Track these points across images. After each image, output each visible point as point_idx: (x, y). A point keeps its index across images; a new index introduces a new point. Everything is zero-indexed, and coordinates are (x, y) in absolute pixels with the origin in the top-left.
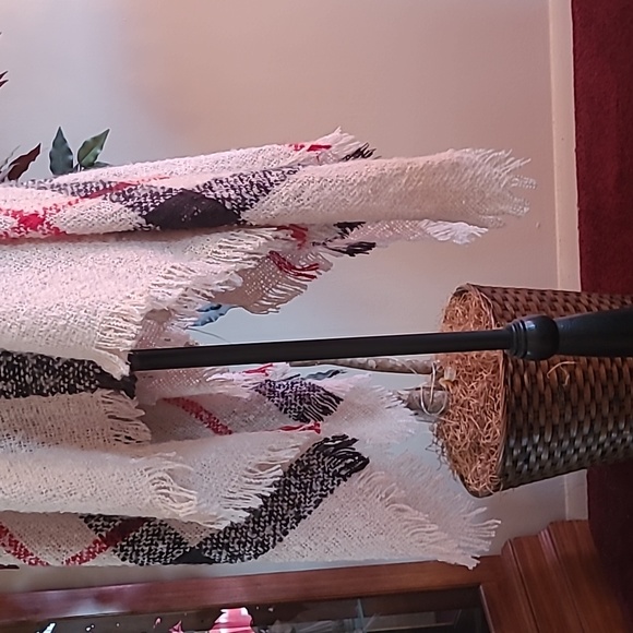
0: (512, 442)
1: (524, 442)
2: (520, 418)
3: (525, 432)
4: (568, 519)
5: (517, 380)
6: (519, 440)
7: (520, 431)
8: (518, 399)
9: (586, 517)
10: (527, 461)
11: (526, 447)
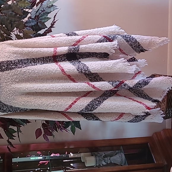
0: (167, 110)
1: (170, 109)
2: (169, 104)
3: (170, 107)
4: (167, 128)
5: (169, 96)
6: (169, 109)
7: (169, 107)
8: (169, 100)
9: (171, 128)
10: (169, 114)
11: (170, 111)
